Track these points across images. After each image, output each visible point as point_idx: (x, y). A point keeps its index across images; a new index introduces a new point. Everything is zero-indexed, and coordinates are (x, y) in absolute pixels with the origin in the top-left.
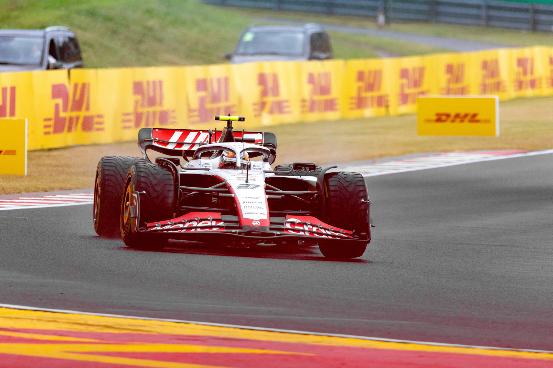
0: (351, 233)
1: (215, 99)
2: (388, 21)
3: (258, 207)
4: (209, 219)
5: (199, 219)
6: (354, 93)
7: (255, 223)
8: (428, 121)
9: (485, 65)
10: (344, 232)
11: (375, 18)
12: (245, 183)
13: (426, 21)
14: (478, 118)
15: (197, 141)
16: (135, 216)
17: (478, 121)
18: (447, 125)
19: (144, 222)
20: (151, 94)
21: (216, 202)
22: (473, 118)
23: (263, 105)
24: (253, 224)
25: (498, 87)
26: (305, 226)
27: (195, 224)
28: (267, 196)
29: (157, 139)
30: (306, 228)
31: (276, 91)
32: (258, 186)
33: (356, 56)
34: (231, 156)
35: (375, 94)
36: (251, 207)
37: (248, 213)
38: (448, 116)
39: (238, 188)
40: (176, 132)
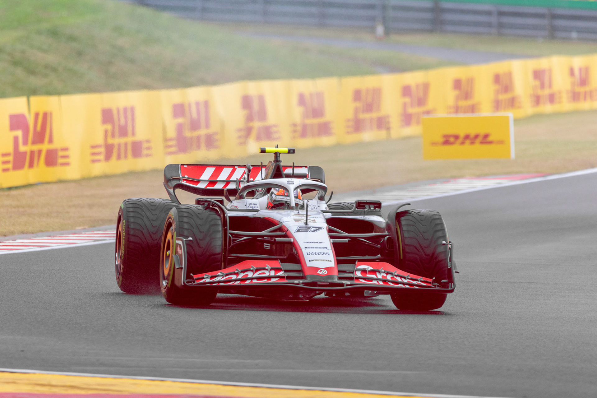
0: (430, 280)
1: (195, 125)
2: (387, 32)
3: (323, 253)
4: (267, 268)
5: (255, 268)
6: (350, 114)
7: (321, 272)
8: (434, 144)
9: (497, 79)
10: (423, 280)
11: (372, 29)
12: (304, 225)
13: (431, 31)
14: (490, 139)
15: (233, 178)
16: (181, 267)
17: (491, 142)
18: (456, 148)
19: (190, 274)
20: (123, 122)
21: (269, 249)
22: (485, 139)
23: (249, 131)
24: (318, 273)
25: (512, 103)
26: (377, 273)
27: (250, 275)
28: (332, 240)
29: (186, 176)
30: (380, 276)
31: (263, 115)
32: (319, 228)
33: (353, 73)
34: (281, 194)
35: (374, 115)
36: (315, 253)
37: (312, 260)
38: (456, 137)
39: (297, 232)
40: (207, 168)
